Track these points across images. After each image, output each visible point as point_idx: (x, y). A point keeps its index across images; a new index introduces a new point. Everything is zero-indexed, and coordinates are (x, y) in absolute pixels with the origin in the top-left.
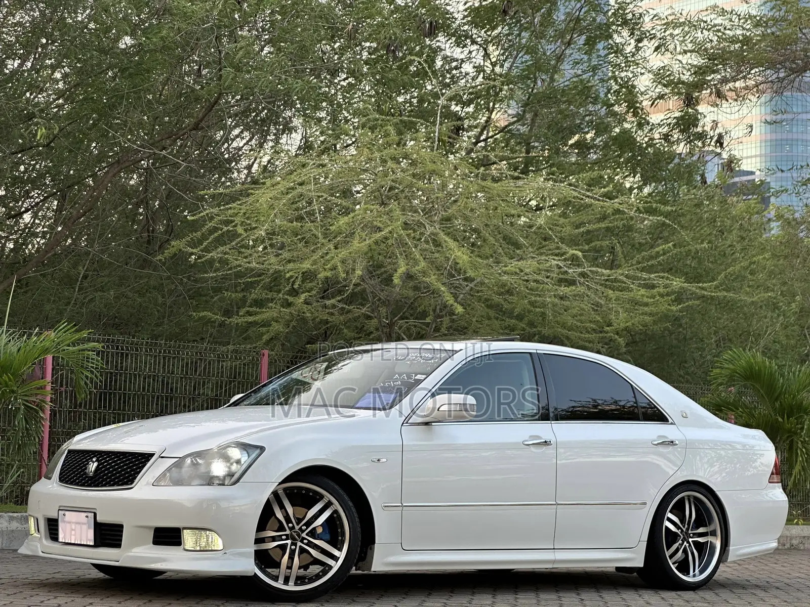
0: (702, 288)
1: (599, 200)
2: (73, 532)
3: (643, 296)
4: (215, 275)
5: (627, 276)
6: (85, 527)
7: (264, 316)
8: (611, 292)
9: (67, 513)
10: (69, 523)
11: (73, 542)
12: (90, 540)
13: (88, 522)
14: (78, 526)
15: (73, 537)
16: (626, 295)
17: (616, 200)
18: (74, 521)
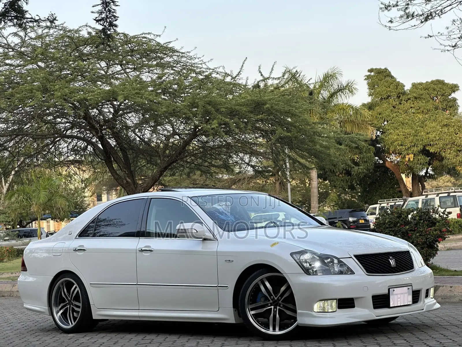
2: (399, 300)
6: (406, 295)
9: (395, 289)
10: (397, 294)
11: (399, 305)
12: (410, 302)
13: (408, 292)
14: (402, 296)
15: (399, 302)
18: (399, 293)
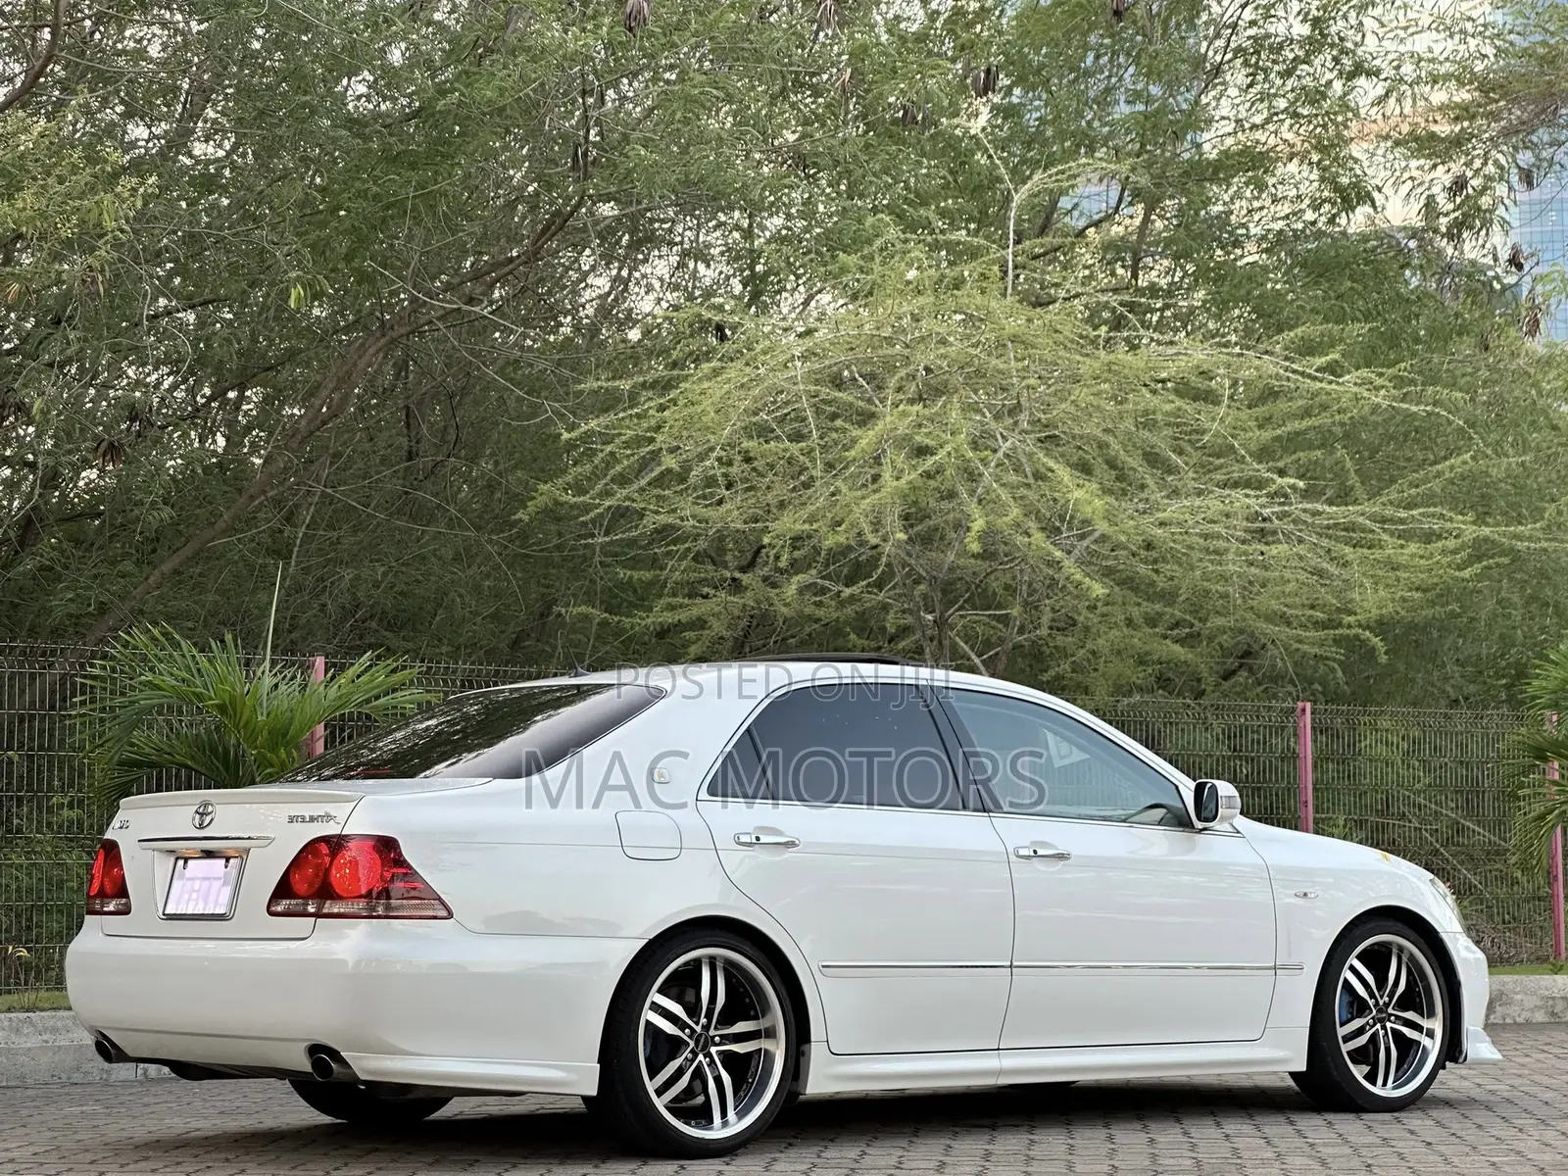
0: (1517, 537)
1: (1315, 378)
3: (1413, 556)
4: (607, 539)
5: (1373, 518)
7: (695, 612)
8: (1348, 550)
16: (1378, 554)
17: (1347, 377)
